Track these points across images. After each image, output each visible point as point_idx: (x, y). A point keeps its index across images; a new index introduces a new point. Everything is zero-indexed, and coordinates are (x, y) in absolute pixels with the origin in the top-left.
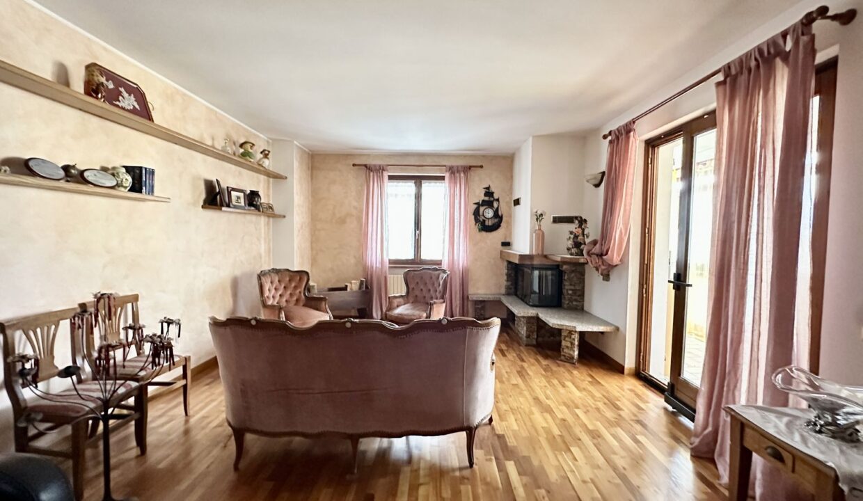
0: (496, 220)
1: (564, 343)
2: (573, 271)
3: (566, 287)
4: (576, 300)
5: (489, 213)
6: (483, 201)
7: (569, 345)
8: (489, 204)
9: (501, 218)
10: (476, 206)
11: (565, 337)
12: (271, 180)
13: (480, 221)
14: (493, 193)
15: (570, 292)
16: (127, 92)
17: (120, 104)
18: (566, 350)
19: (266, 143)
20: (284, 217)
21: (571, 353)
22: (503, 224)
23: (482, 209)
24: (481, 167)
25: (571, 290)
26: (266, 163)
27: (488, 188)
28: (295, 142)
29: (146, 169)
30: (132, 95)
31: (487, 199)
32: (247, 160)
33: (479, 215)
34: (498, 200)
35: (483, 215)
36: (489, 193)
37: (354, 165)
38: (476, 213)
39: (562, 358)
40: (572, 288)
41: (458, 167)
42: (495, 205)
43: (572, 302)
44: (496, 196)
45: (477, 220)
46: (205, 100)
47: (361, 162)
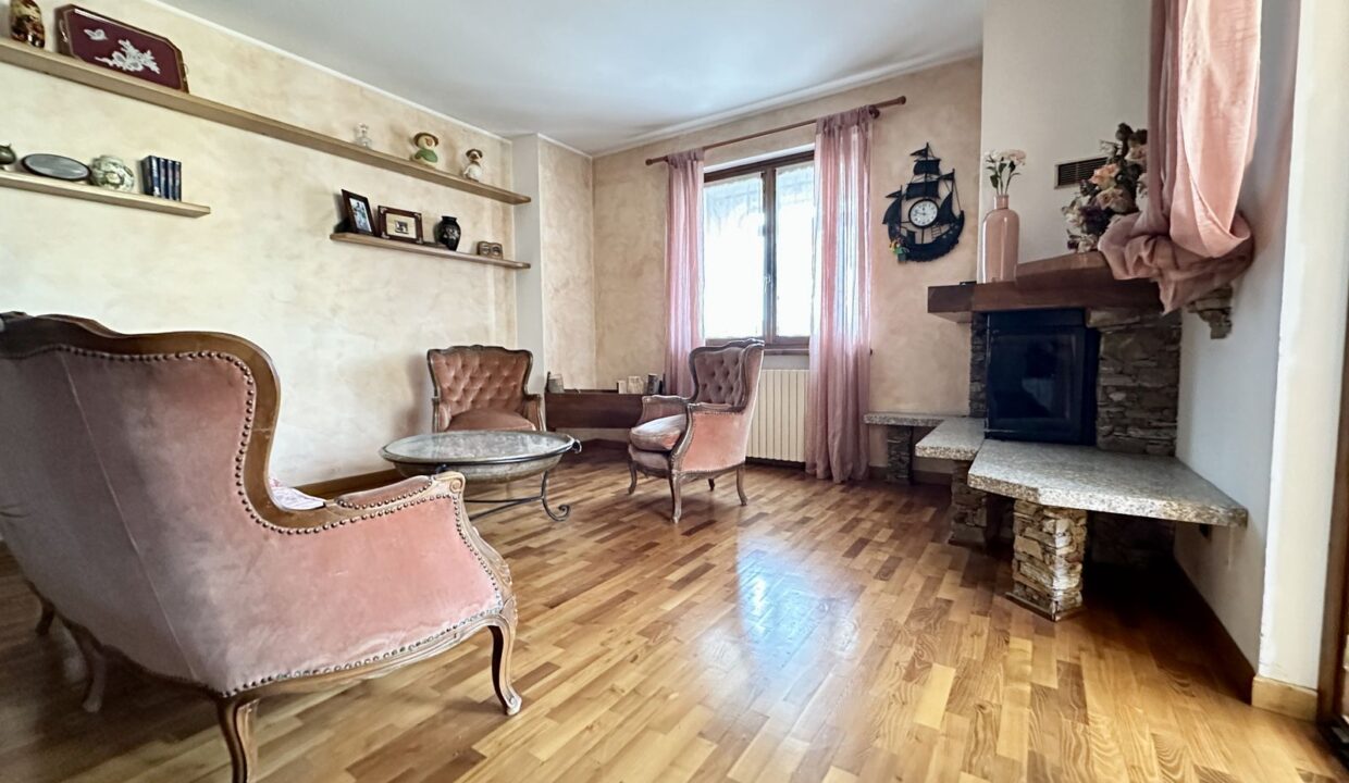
0: (945, 228)
1: (1020, 545)
2: (1128, 330)
3: (1102, 381)
4: (1141, 424)
5: (926, 213)
6: (911, 186)
7: (1036, 551)
8: (925, 191)
9: (960, 222)
10: (892, 201)
11: (1026, 524)
12: (512, 207)
13: (900, 236)
14: (937, 161)
15: (1117, 397)
16: (136, 47)
17: (111, 63)
18: (1026, 568)
19: (498, 146)
20: (528, 266)
21: (1044, 580)
22: (965, 237)
23: (906, 206)
24: (903, 100)
25: (1118, 389)
26: (476, 172)
27: (924, 152)
28: (540, 135)
29: (158, 160)
30: (149, 52)
31: (920, 179)
32: (420, 164)
33: (899, 222)
34: (951, 177)
35: (910, 221)
36: (926, 164)
37: (649, 162)
38: (893, 217)
39: (1018, 590)
40: (1128, 382)
41: (842, 116)
42: (944, 191)
43: (1125, 427)
44: (945, 169)
45: (893, 234)
46: (334, 68)
47: (662, 155)
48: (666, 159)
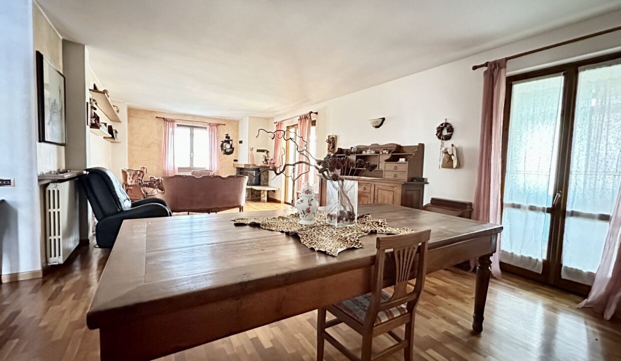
0: (231, 150)
1: (262, 195)
2: (264, 171)
3: (262, 177)
4: (265, 182)
5: (228, 146)
6: (225, 140)
7: (264, 196)
8: (228, 142)
9: (233, 149)
10: (222, 143)
20: (121, 143)
21: (264, 199)
22: (234, 151)
23: (224, 144)
24: (224, 125)
25: (264, 178)
27: (227, 135)
31: (227, 139)
34: (232, 140)
35: (225, 147)
36: (228, 137)
37: (157, 117)
38: (222, 146)
39: (262, 201)
41: (213, 123)
42: (231, 143)
44: (231, 139)
45: (222, 149)
47: (163, 117)
48: (164, 119)
